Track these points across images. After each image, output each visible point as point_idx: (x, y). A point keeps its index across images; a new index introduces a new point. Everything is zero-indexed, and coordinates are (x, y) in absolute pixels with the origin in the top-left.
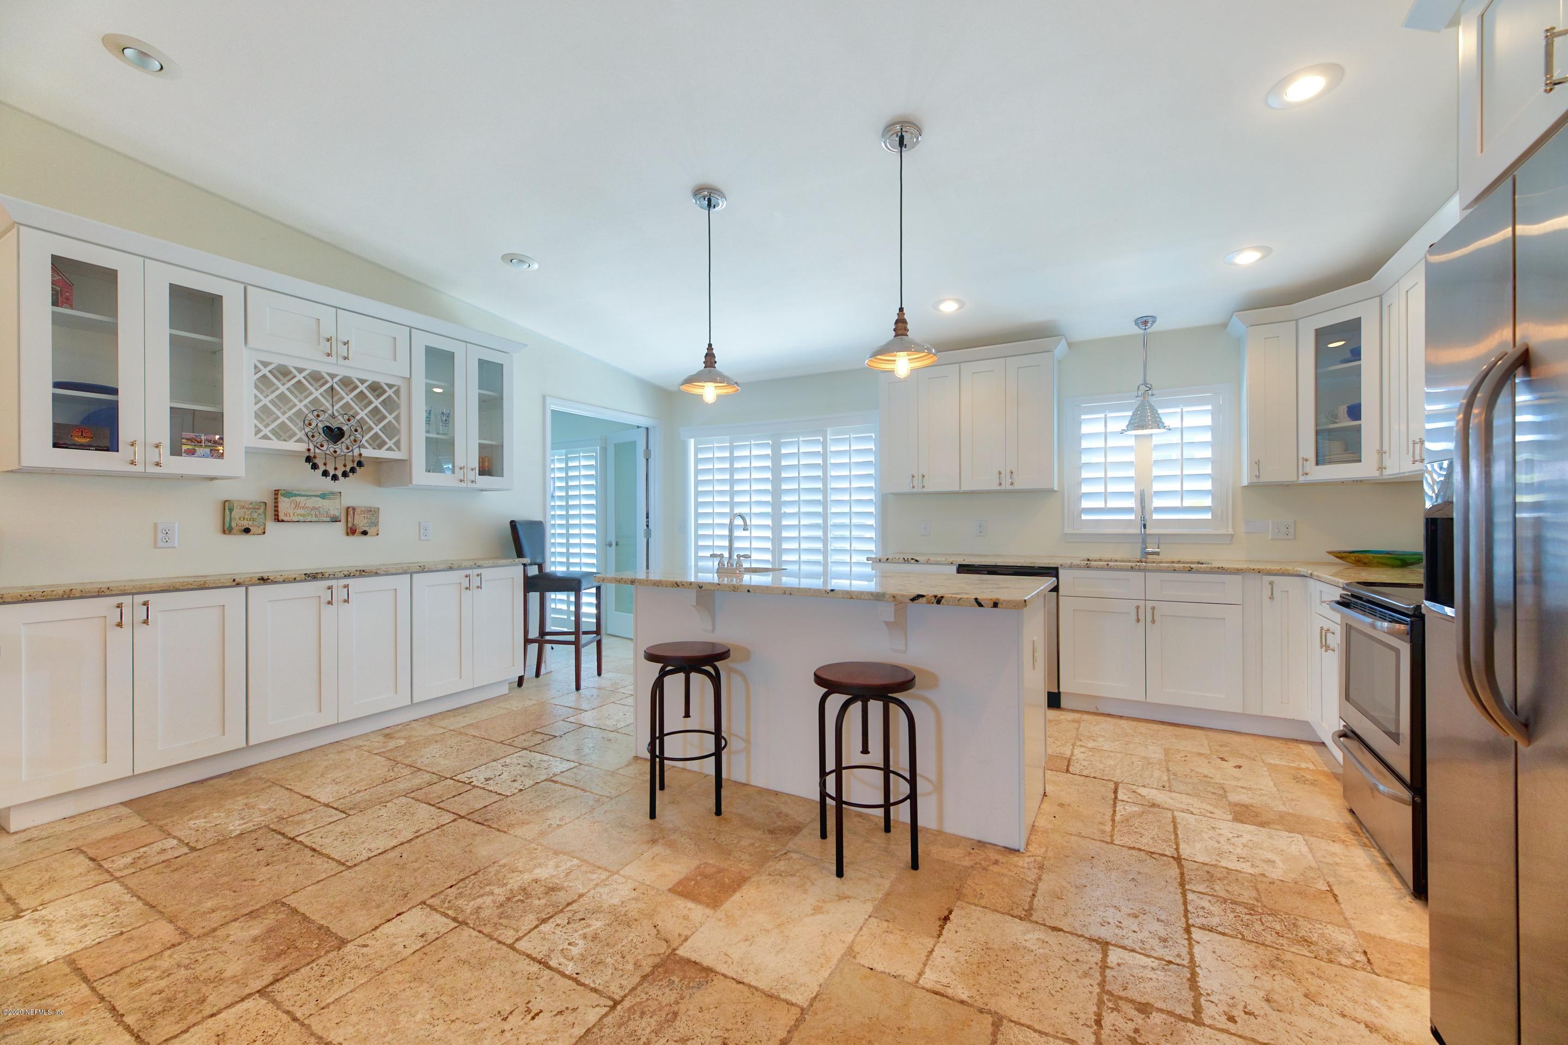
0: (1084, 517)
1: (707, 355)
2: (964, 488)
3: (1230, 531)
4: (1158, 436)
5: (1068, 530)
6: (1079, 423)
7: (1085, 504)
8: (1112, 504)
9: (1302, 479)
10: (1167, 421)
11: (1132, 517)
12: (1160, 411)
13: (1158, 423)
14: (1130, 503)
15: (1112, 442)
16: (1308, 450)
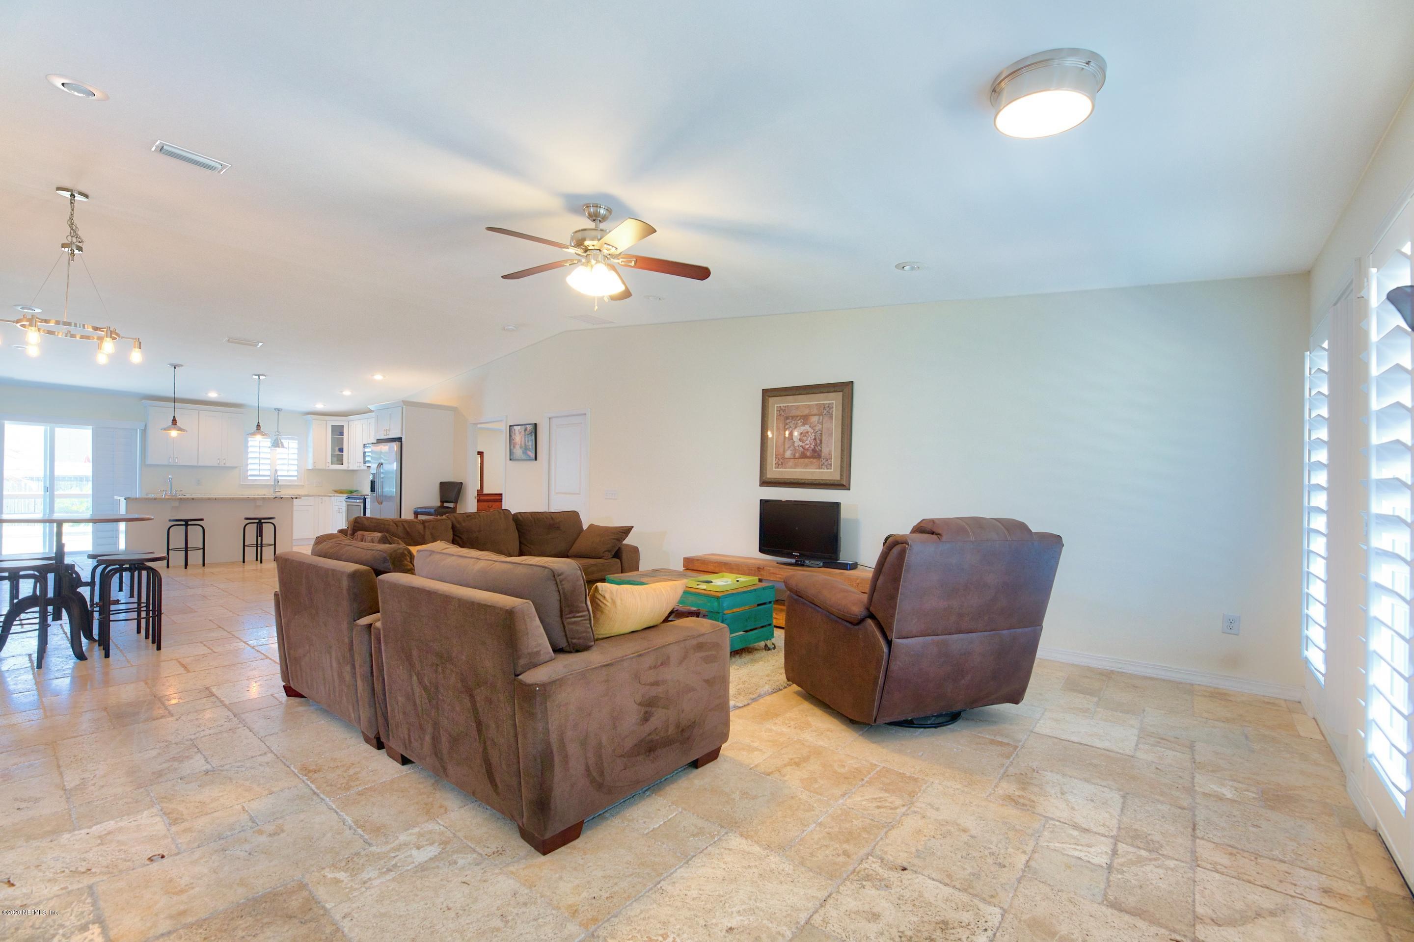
0: (249, 478)
1: (173, 420)
2: (200, 464)
3: (303, 484)
4: (279, 450)
5: (242, 483)
6: (248, 442)
7: (250, 473)
8: (262, 473)
9: (327, 468)
10: (285, 444)
11: (268, 478)
12: (283, 441)
13: (283, 446)
14: (268, 473)
15: (262, 450)
16: (329, 460)
